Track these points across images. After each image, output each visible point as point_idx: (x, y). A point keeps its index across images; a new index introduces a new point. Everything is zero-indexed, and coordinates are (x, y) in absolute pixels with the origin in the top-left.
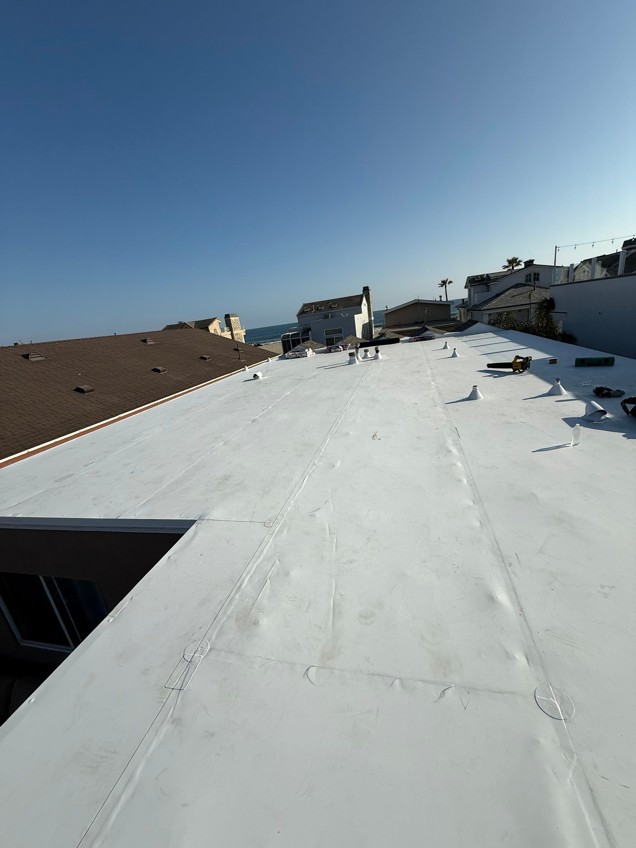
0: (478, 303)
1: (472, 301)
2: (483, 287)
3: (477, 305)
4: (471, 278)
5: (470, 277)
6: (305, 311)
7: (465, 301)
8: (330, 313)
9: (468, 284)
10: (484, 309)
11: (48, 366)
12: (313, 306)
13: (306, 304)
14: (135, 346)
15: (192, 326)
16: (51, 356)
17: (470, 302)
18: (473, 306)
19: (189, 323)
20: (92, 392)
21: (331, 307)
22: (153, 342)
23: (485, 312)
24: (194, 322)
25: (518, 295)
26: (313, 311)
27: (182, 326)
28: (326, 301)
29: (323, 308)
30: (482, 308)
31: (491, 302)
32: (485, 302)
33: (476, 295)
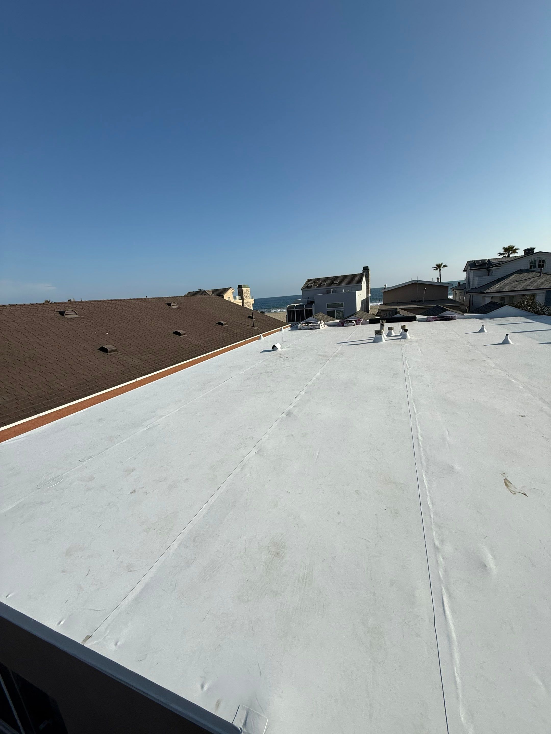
0: (478, 286)
1: (471, 284)
2: (484, 271)
3: (477, 288)
4: (472, 262)
5: (470, 261)
6: (309, 285)
7: (460, 284)
8: (332, 288)
9: (468, 268)
10: (486, 292)
11: (80, 323)
12: (317, 281)
13: (310, 279)
14: (161, 309)
15: (210, 293)
16: (84, 314)
17: (468, 285)
18: (472, 289)
19: (208, 291)
20: (115, 352)
21: (333, 283)
22: (177, 306)
23: (487, 295)
24: (212, 291)
26: (317, 285)
27: (201, 293)
28: (328, 277)
29: (325, 284)
30: (484, 291)
31: (493, 286)
32: (486, 285)
33: (477, 278)
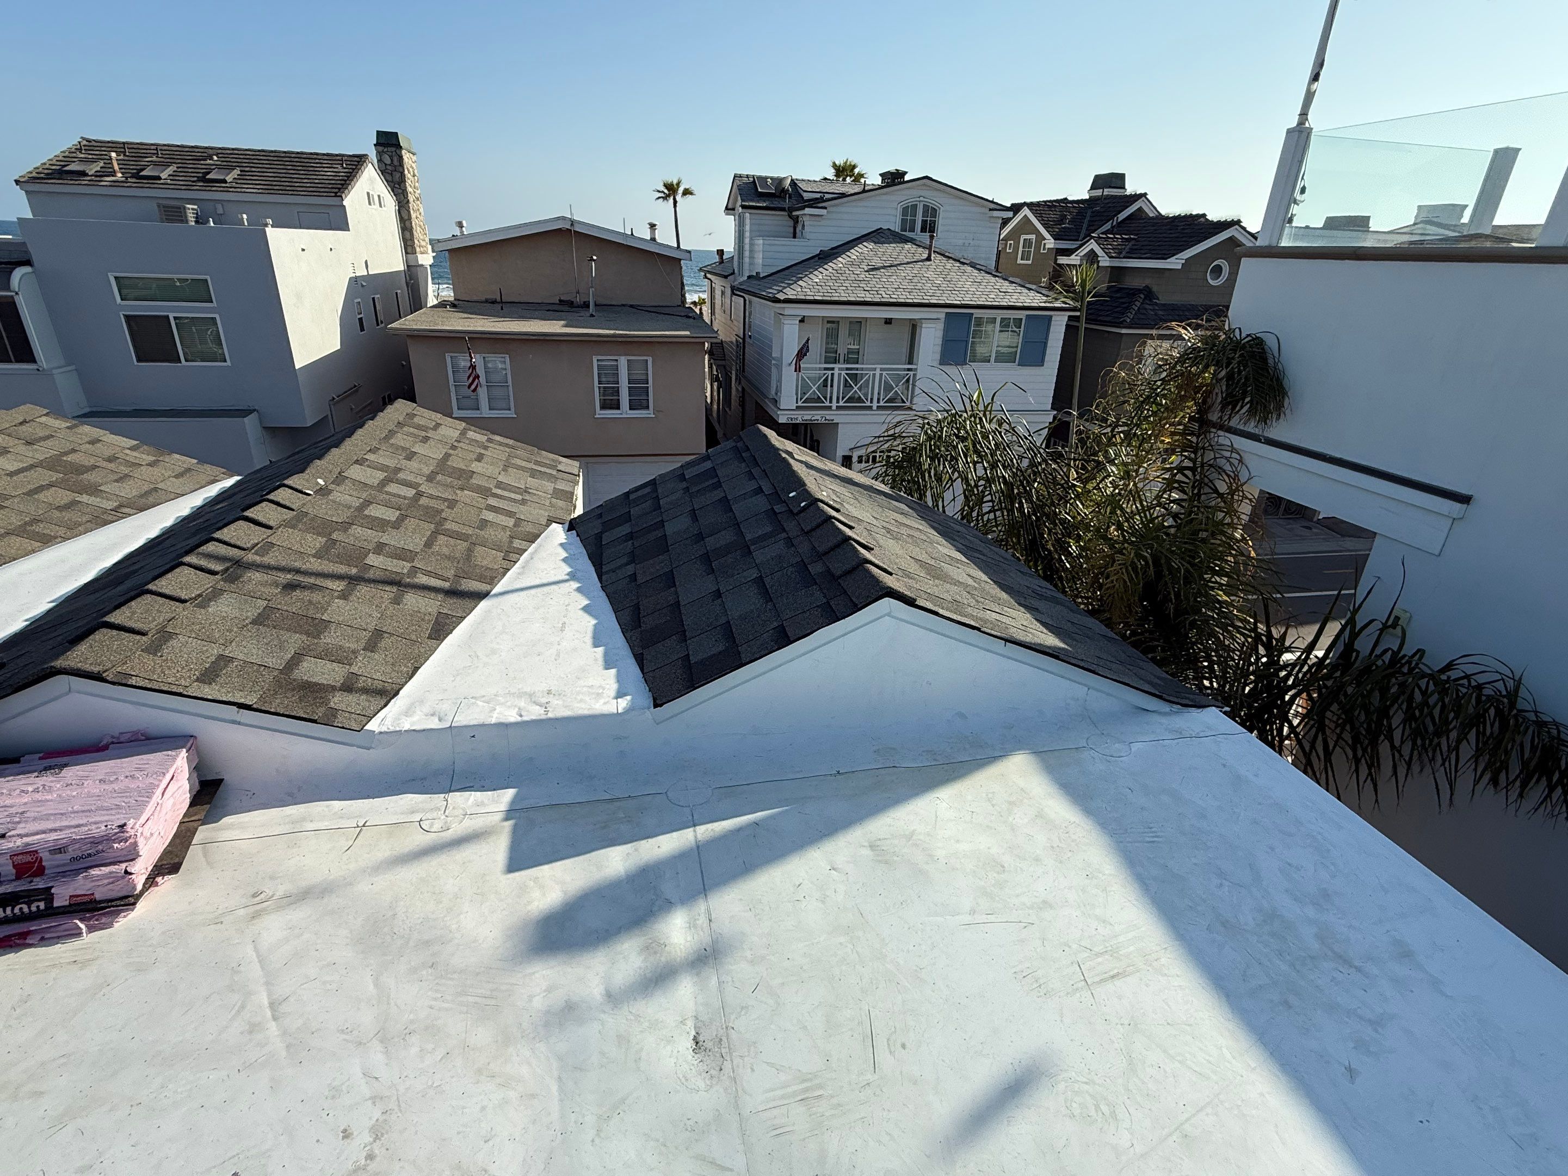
0: (763, 272)
1: (747, 260)
2: (778, 220)
3: (761, 276)
4: (746, 181)
5: (741, 177)
6: (70, 169)
7: (724, 257)
8: (193, 200)
9: (736, 201)
10: (784, 298)
13: (89, 142)
17: (741, 264)
18: (750, 278)
25: (884, 267)
26: (117, 175)
28: (189, 147)
29: (163, 175)
30: (780, 291)
31: (806, 275)
32: (786, 272)
33: (760, 242)
